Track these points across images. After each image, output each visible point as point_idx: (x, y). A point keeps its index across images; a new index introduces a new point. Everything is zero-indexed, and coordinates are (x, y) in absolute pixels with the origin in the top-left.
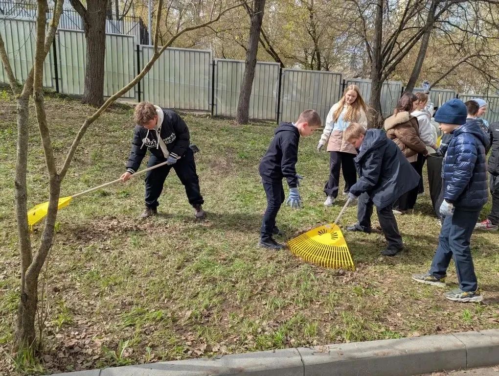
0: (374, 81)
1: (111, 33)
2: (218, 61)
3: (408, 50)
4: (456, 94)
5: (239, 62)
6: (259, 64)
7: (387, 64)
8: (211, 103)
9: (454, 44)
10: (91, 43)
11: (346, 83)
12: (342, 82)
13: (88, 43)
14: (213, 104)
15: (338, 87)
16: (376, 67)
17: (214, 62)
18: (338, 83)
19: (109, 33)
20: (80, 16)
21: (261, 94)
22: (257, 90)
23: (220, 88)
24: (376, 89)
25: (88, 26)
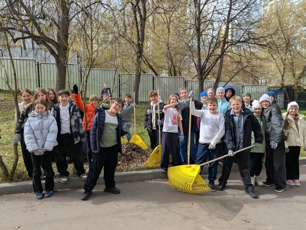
0: (200, 80)
1: (70, 64)
2: (121, 74)
3: (214, 65)
4: (242, 85)
5: (132, 74)
6: (142, 74)
7: (205, 72)
8: (119, 95)
9: (235, 62)
10: (60, 70)
11: (186, 82)
12: (185, 82)
13: (58, 70)
14: (120, 96)
15: (183, 84)
16: (200, 74)
17: (119, 75)
18: (183, 82)
19: (69, 64)
20: (53, 56)
21: (144, 89)
22: (142, 87)
23: (123, 87)
24: (201, 85)
25: (58, 62)
